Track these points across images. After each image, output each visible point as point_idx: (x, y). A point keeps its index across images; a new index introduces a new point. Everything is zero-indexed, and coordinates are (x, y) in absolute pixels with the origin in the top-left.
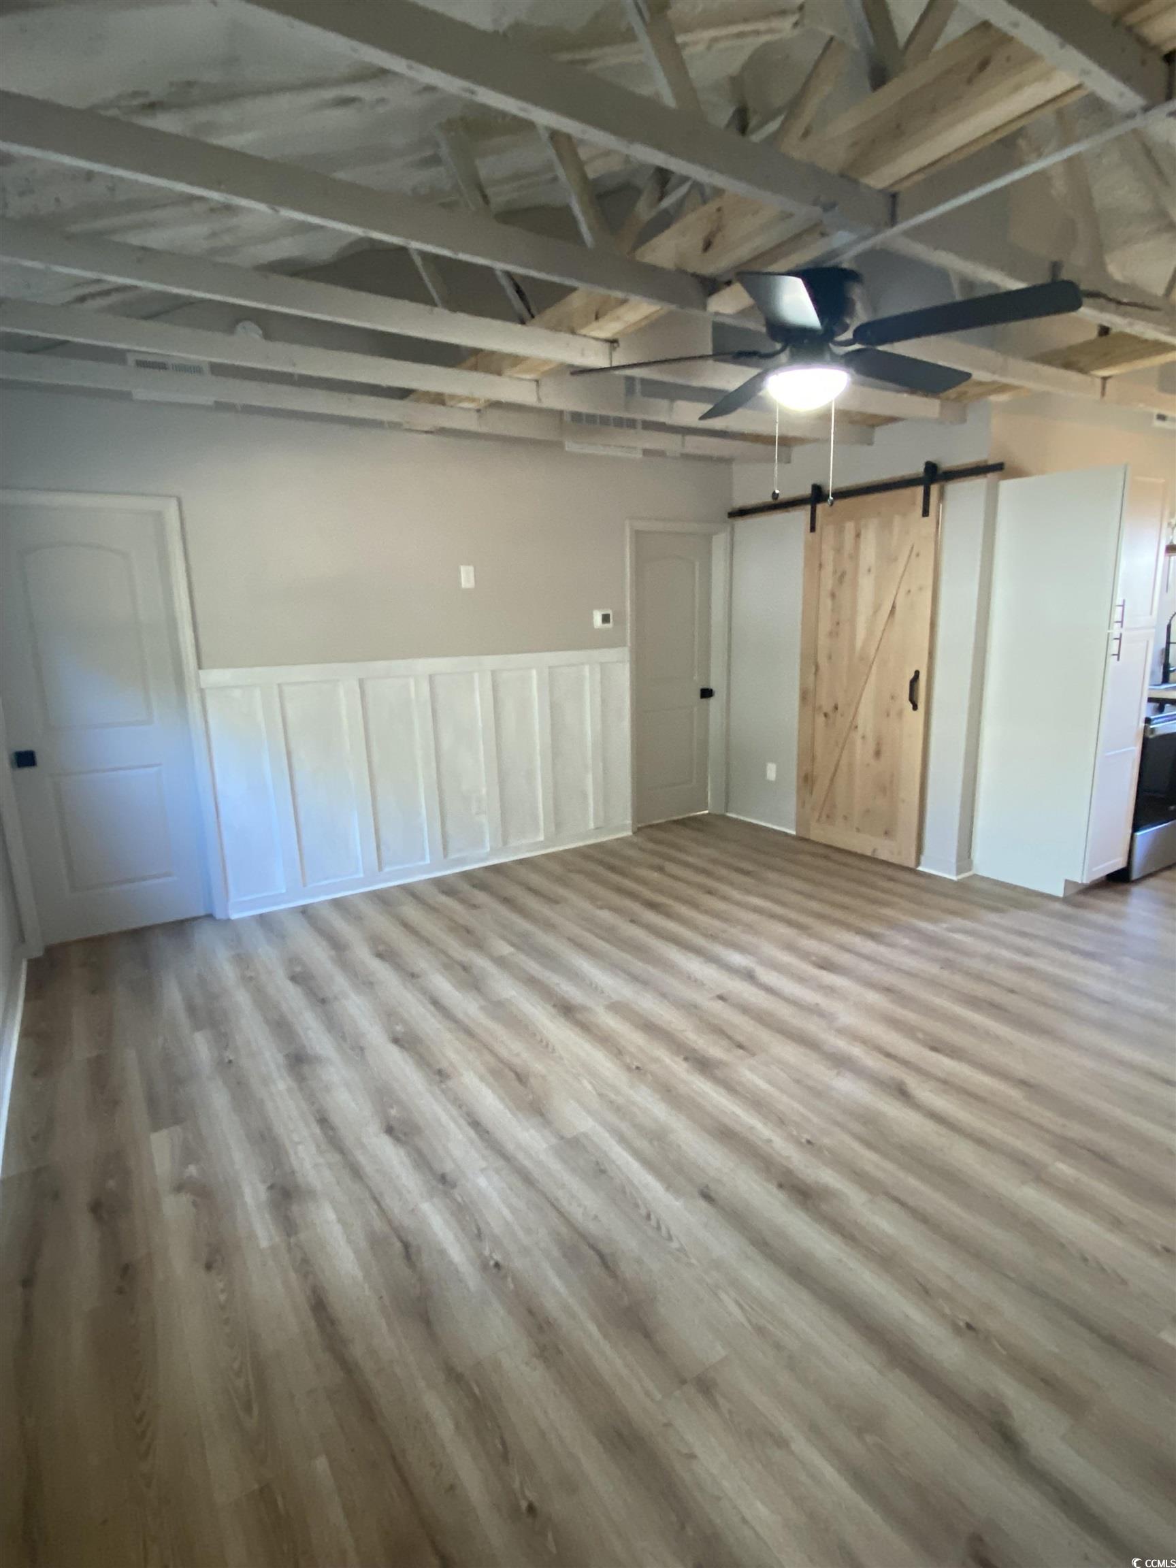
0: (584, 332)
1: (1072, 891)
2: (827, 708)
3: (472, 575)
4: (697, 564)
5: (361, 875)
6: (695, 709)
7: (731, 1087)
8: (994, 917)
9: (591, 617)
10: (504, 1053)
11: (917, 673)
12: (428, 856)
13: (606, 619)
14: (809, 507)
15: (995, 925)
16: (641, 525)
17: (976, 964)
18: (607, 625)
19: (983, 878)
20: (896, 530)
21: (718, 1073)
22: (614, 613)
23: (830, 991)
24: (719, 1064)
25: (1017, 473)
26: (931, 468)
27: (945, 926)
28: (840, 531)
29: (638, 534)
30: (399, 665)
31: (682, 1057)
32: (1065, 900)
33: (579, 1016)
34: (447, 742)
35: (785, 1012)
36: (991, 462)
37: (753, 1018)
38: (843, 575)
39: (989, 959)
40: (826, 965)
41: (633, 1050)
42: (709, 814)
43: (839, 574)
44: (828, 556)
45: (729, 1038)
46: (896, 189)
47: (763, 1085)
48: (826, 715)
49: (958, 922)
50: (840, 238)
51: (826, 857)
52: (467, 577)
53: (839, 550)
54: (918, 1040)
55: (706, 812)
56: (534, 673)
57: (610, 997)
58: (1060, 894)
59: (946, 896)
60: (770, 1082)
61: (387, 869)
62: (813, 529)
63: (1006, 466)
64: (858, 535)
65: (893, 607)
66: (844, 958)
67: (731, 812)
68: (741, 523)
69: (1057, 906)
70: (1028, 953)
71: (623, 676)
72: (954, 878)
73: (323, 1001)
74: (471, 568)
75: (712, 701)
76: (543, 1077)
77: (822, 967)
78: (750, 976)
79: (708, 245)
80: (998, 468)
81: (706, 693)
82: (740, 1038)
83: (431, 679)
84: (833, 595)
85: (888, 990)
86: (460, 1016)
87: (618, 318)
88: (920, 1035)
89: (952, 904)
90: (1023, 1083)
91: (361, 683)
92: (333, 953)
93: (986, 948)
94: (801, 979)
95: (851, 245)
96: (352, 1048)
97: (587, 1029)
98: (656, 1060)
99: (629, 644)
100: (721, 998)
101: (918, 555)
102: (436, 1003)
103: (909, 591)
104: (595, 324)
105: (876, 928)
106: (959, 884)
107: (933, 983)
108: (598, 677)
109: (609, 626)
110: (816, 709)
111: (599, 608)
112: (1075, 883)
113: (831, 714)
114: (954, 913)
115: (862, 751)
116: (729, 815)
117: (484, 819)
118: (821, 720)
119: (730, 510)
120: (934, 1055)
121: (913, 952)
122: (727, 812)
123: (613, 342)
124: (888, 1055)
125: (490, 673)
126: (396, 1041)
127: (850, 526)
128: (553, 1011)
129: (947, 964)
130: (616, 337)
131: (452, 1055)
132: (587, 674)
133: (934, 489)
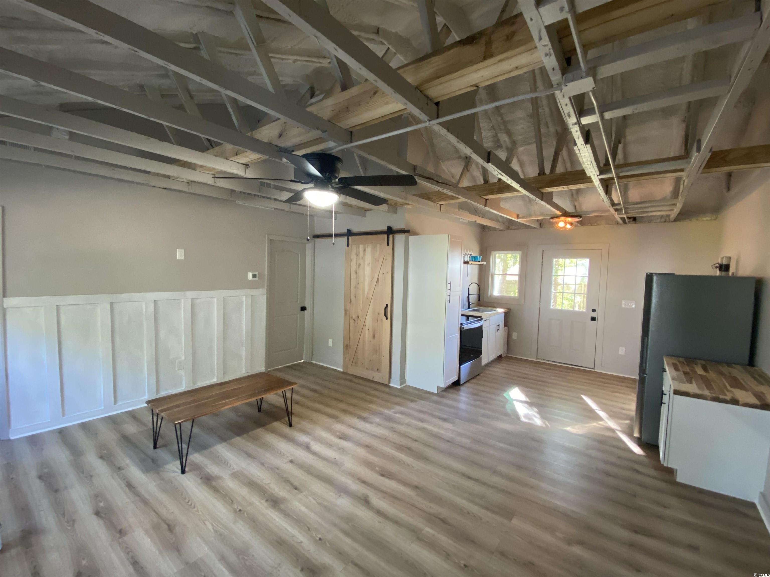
0: (231, 159)
1: (440, 390)
2: (355, 317)
3: (183, 254)
4: (299, 255)
5: (103, 408)
6: (298, 315)
7: (286, 514)
8: (412, 405)
9: (247, 276)
10: (163, 512)
11: (387, 305)
12: (147, 394)
13: (254, 276)
14: (346, 237)
15: (413, 409)
16: (272, 238)
17: (402, 428)
18: (255, 279)
19: (409, 386)
20: (378, 250)
21: (282, 506)
22: (259, 273)
23: (342, 450)
24: (283, 500)
25: (415, 234)
26: (390, 228)
27: (393, 410)
28: (358, 248)
29: (271, 242)
30: (137, 296)
31: (265, 500)
32: (438, 395)
33: (214, 483)
34: (162, 334)
35: (320, 465)
36: (406, 229)
37: (305, 471)
38: (359, 265)
39: (409, 425)
40: (343, 437)
41: (240, 499)
42: (304, 362)
43: (358, 265)
44: (354, 257)
45: (292, 484)
46: (351, 130)
47: (303, 509)
48: (354, 320)
49: (398, 408)
50: (331, 144)
51: (351, 381)
52: (180, 255)
53: (358, 255)
54: (376, 471)
55: (303, 361)
56: (215, 300)
57: (233, 469)
58: (436, 392)
59: (396, 396)
60: (307, 507)
61: (119, 403)
62: (348, 246)
63: (411, 231)
64: (365, 250)
65: (378, 279)
66: (351, 432)
67: (313, 361)
68: (318, 240)
69: (435, 398)
70: (422, 421)
71: (263, 301)
72: (399, 387)
73: (56, 491)
74: (183, 251)
75: (306, 311)
76: (184, 525)
77: (340, 438)
78: (307, 448)
79: (280, 135)
80: (408, 231)
81: (303, 309)
82: (296, 483)
83: (155, 302)
84: (356, 273)
85: (367, 447)
86: (143, 492)
87: (246, 156)
88: (377, 469)
89: (398, 400)
90: (416, 488)
91: (112, 304)
92: (72, 458)
93: (408, 420)
94: (330, 446)
95: (335, 147)
96: (68, 522)
97: (216, 490)
98: (251, 504)
99: (266, 287)
100: (291, 462)
101: (386, 260)
102: (130, 486)
103: (384, 273)
104: (236, 157)
105: (365, 415)
106: (401, 390)
107: (385, 440)
108: (250, 301)
109: (257, 279)
110: (350, 317)
111: (251, 271)
112: (441, 387)
113: (356, 320)
114: (398, 404)
115: (367, 335)
116: (312, 362)
117: (182, 372)
118: (352, 321)
119: (314, 235)
120: (382, 478)
121: (379, 425)
122: (312, 360)
123: (246, 165)
124: (364, 482)
125: (190, 301)
126: (97, 514)
127: (361, 246)
128: (199, 481)
129: (393, 430)
130: (248, 163)
131: (132, 520)
132: (244, 300)
133: (391, 236)
